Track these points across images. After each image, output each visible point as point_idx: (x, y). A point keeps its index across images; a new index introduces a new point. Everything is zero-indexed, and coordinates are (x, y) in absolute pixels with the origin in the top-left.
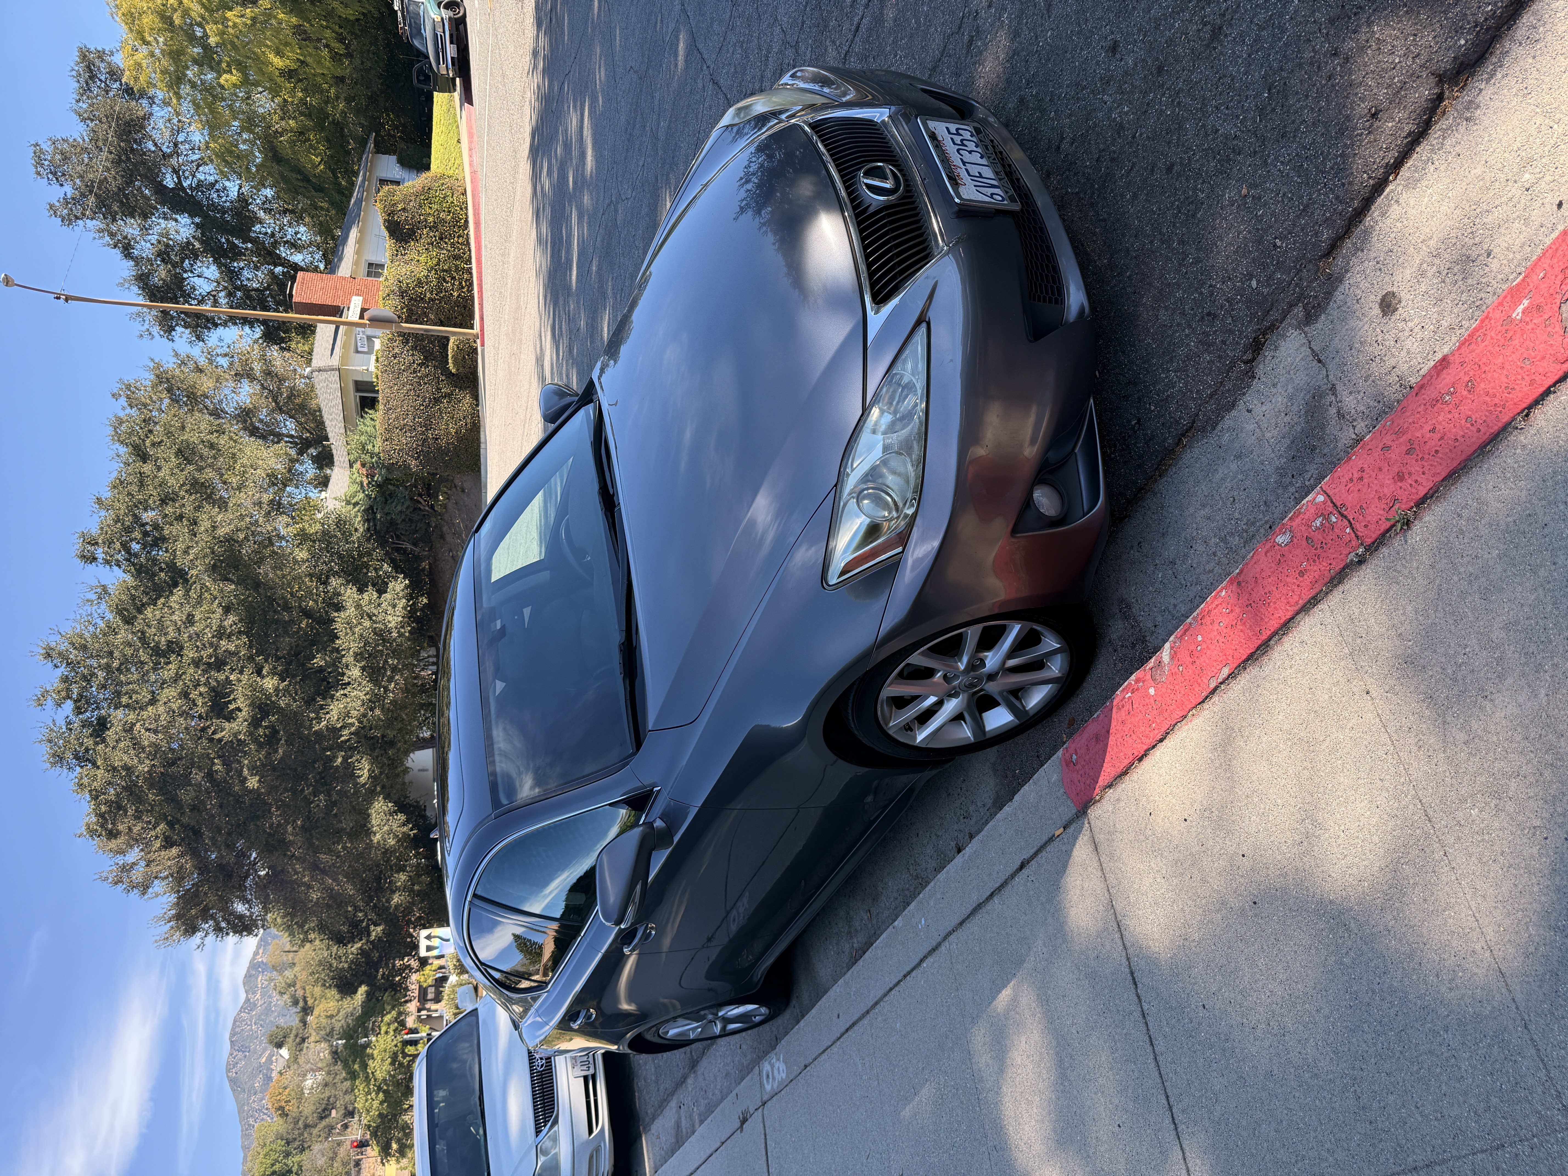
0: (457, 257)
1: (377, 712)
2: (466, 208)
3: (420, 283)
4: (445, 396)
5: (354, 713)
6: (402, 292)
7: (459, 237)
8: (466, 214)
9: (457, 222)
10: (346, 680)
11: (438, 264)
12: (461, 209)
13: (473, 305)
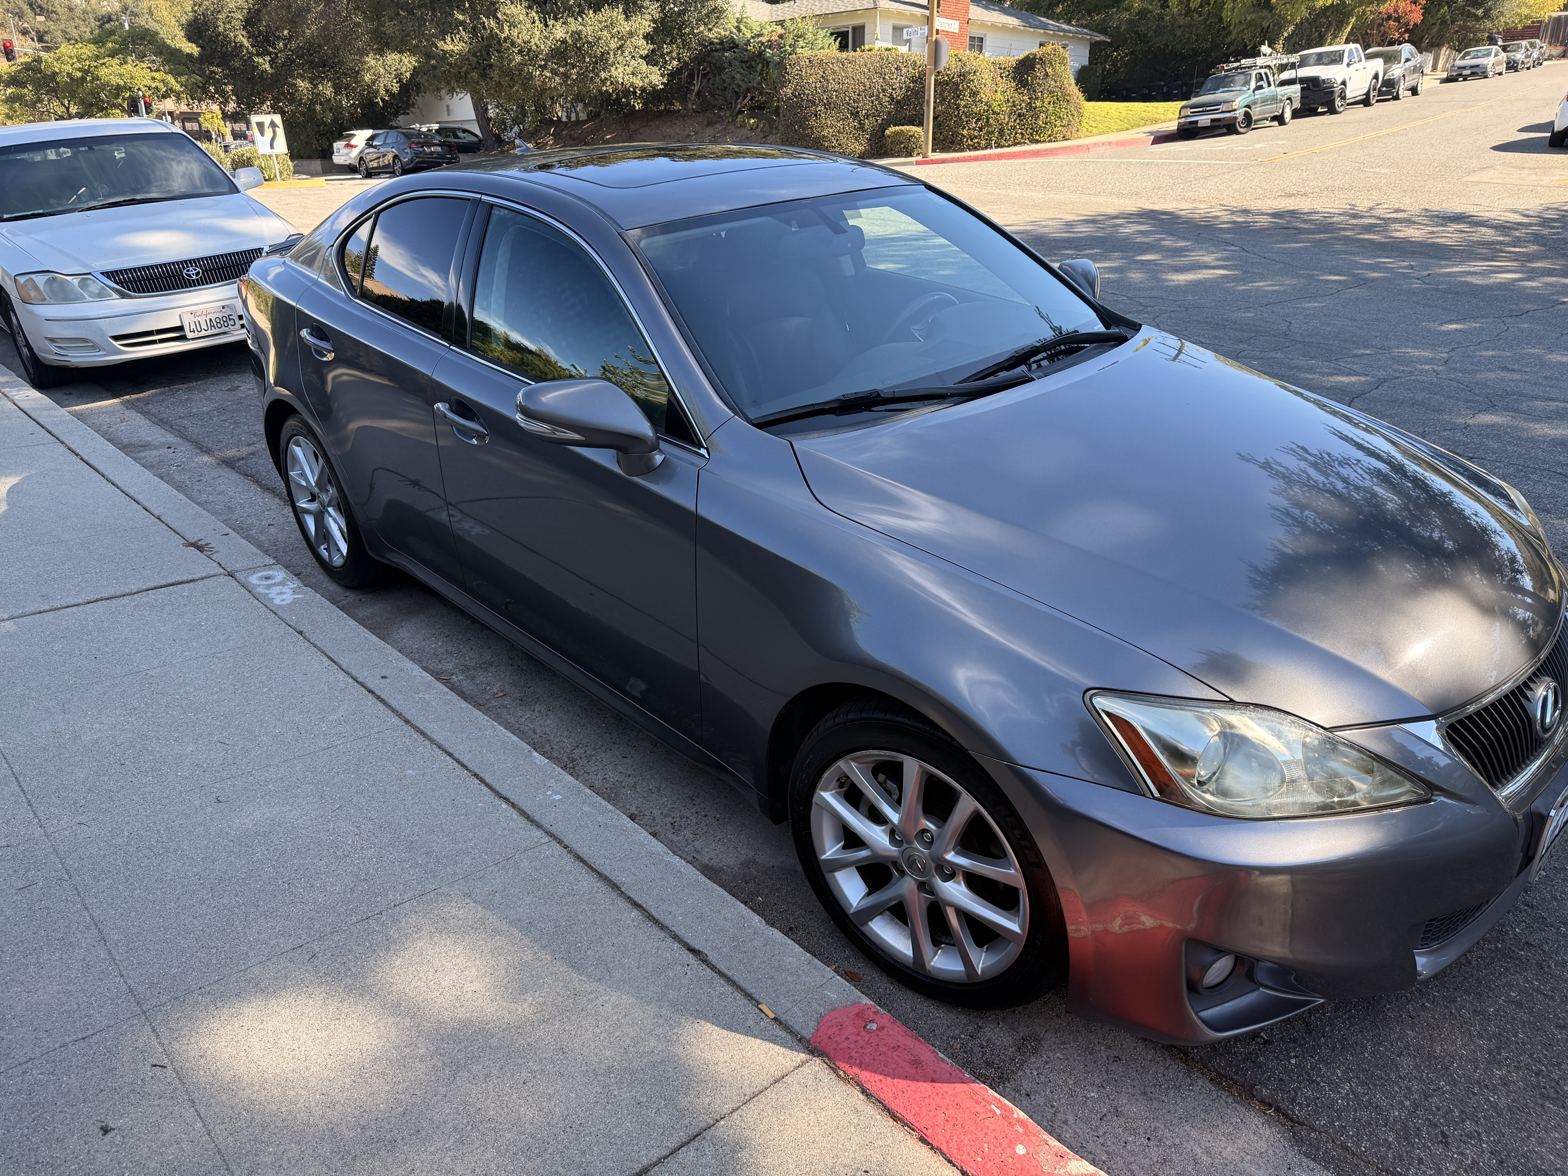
0: (1001, 132)
1: (518, 58)
2: (1050, 141)
3: (974, 94)
4: (860, 124)
5: (515, 32)
6: (964, 75)
7: (1022, 134)
8: (1044, 141)
9: (1037, 132)
10: (551, 23)
11: (994, 113)
12: (1050, 136)
13: (955, 151)
